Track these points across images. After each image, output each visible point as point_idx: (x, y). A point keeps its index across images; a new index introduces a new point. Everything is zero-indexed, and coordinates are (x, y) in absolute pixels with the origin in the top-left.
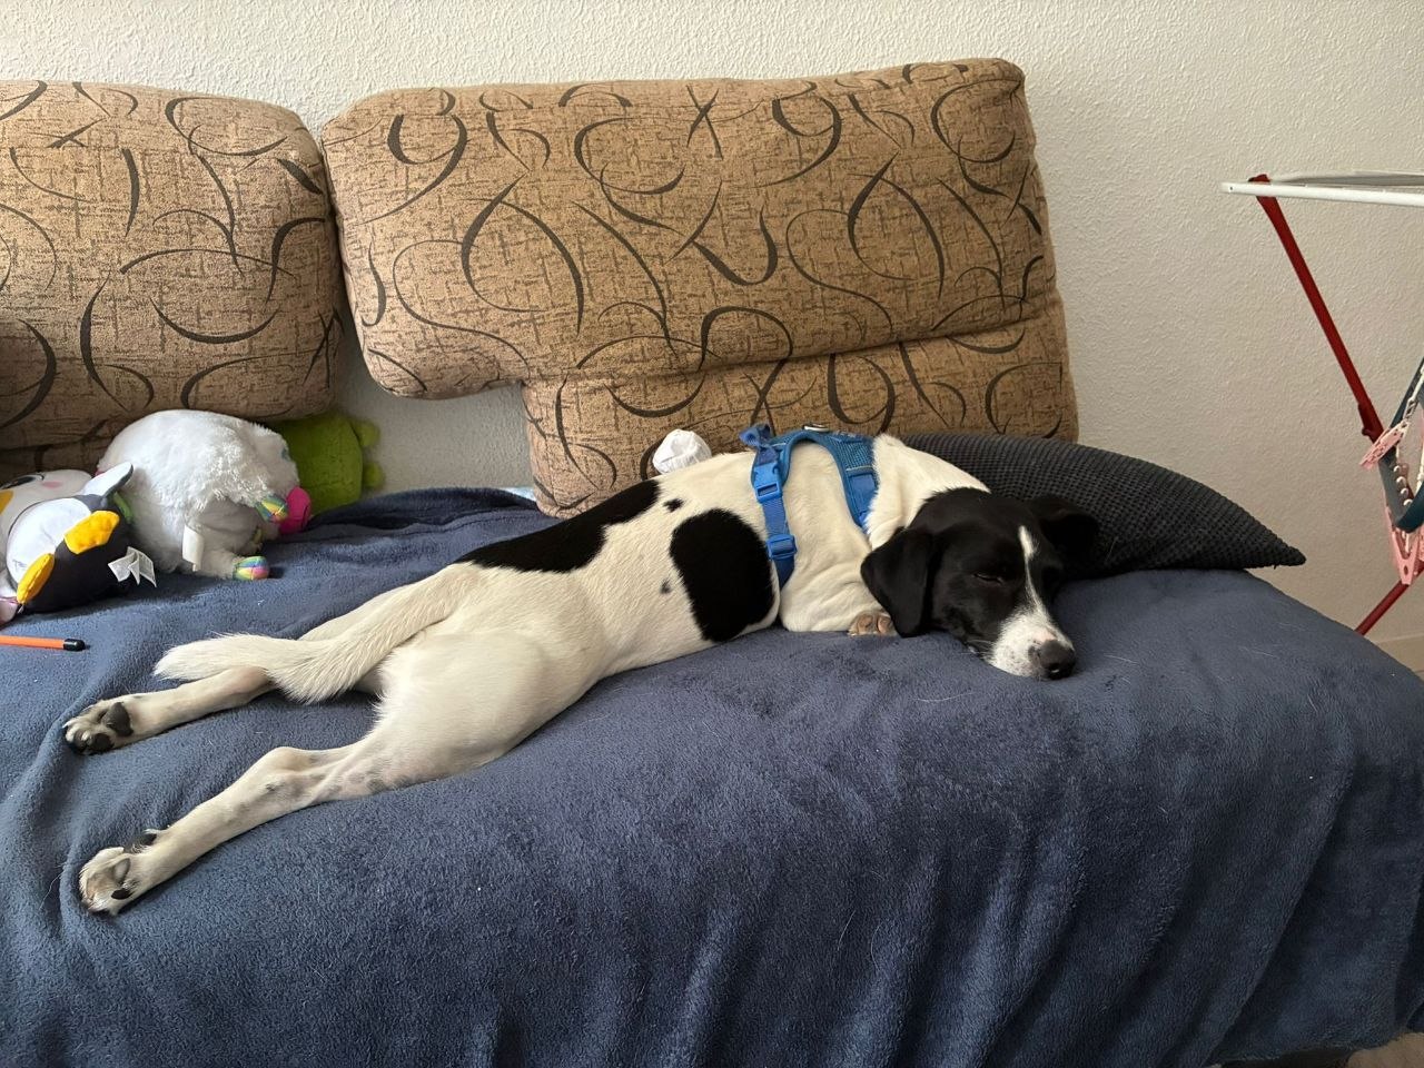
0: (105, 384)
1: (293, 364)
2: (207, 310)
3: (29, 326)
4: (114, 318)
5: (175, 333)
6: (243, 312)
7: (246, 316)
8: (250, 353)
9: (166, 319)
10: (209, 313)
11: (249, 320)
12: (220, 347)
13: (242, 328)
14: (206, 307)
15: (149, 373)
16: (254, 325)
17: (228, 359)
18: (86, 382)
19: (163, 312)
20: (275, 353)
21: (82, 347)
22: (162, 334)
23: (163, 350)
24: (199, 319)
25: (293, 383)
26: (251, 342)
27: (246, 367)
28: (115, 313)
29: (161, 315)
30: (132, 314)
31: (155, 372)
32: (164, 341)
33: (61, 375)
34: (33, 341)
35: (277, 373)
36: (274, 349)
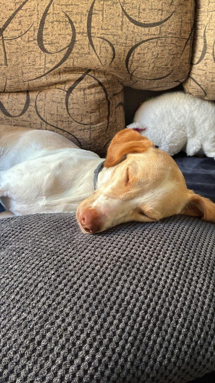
0: (95, 48)
1: (178, 44)
2: (143, 8)
3: (66, 15)
4: (102, 11)
5: (128, 20)
6: (159, 10)
7: (160, 12)
8: (159, 34)
9: (125, 12)
10: (144, 10)
11: (161, 15)
12: (147, 29)
13: (158, 19)
14: (143, 6)
15: (115, 42)
16: (163, 18)
17: (150, 37)
18: (87, 46)
19: (124, 8)
20: (170, 35)
21: (87, 26)
22: (122, 20)
23: (122, 30)
24: (139, 12)
25: (175, 56)
26: (160, 28)
27: (157, 42)
28: (103, 8)
29: (123, 9)
30: (110, 9)
31: (117, 42)
32: (123, 24)
33: (77, 42)
34: (67, 23)
35: (170, 48)
36: (170, 33)
